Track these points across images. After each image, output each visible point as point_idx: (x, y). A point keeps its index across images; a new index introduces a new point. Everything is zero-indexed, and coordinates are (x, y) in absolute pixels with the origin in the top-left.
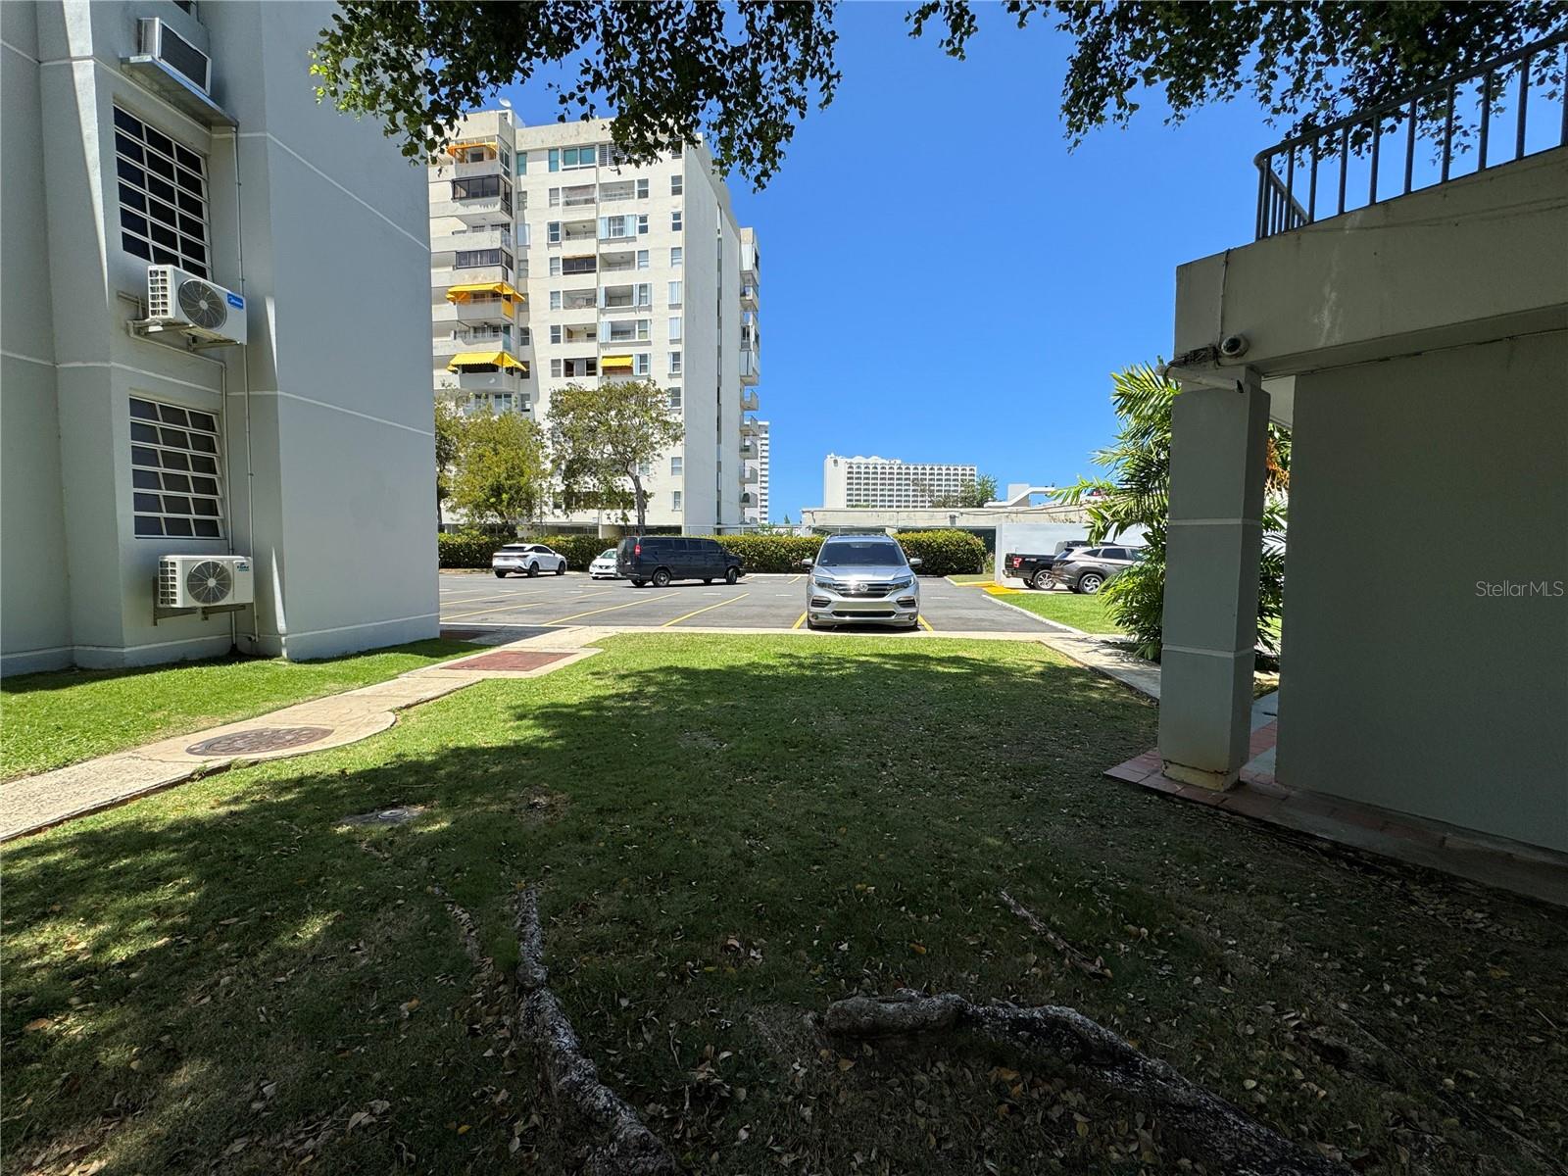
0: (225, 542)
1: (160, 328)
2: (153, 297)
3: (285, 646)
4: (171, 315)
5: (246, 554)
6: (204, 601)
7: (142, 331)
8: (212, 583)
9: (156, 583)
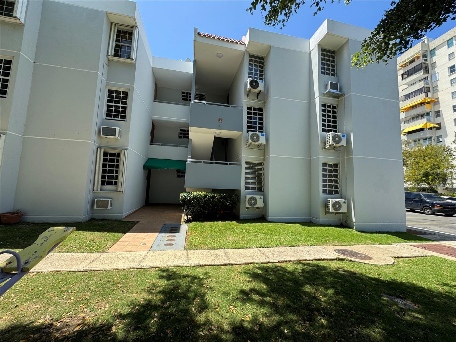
0: (340, 195)
1: (328, 147)
2: (327, 140)
3: (355, 226)
4: (331, 143)
5: (345, 199)
6: (336, 211)
7: (325, 148)
8: (337, 206)
9: (326, 205)
